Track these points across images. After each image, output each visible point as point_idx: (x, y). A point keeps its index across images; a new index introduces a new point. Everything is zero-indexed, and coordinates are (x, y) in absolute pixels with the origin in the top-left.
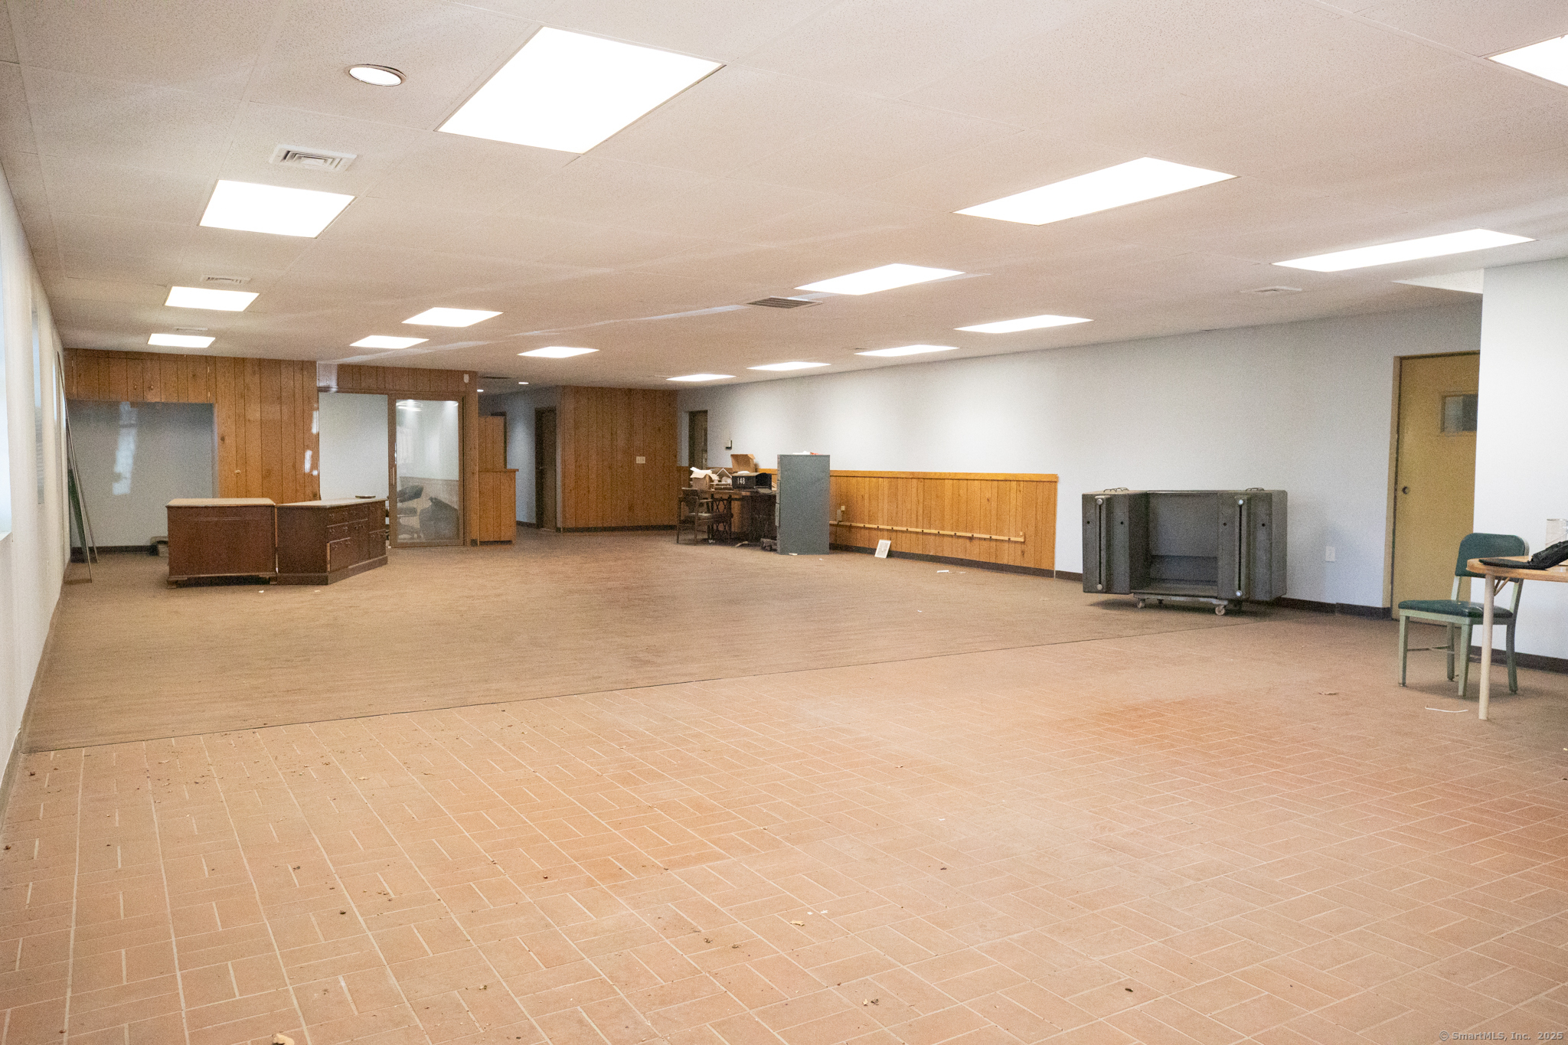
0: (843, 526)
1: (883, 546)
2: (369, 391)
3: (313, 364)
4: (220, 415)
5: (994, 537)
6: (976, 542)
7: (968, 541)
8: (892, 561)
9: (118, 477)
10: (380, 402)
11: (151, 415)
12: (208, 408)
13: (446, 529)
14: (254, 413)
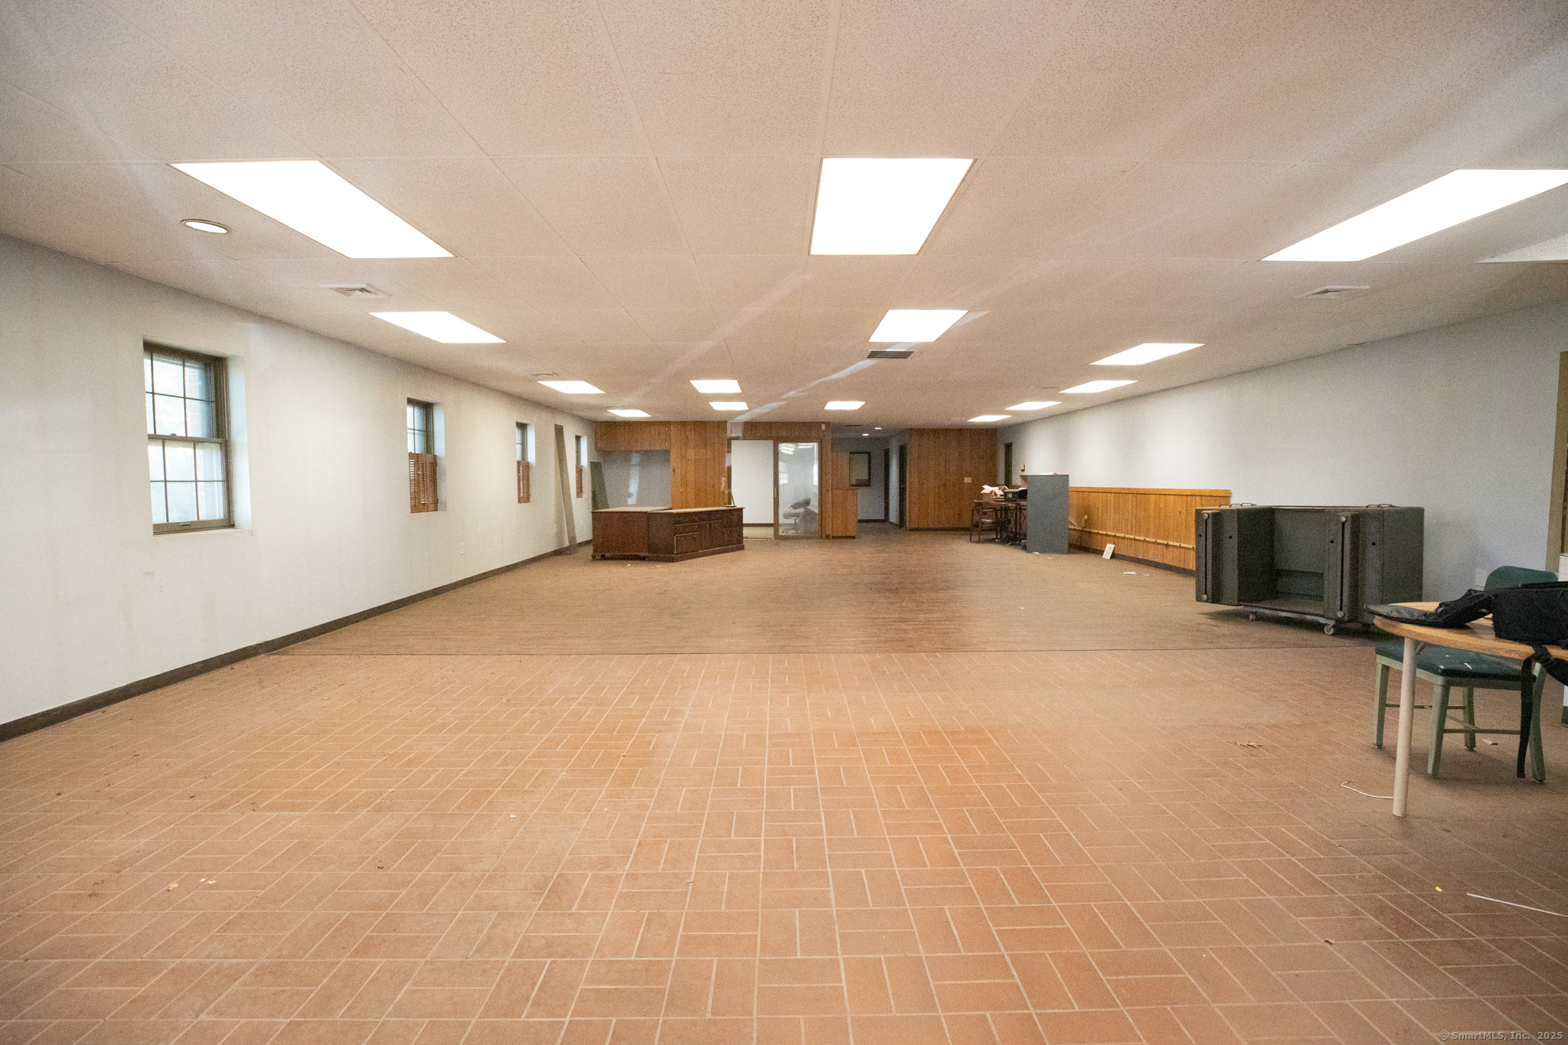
0: (1085, 531)
1: (1109, 549)
2: (761, 438)
3: (725, 422)
4: (674, 456)
5: (1183, 545)
6: (1171, 549)
7: (1165, 547)
8: (1114, 561)
9: (630, 495)
10: (769, 444)
11: (648, 456)
12: (667, 452)
13: (815, 527)
14: (691, 454)
